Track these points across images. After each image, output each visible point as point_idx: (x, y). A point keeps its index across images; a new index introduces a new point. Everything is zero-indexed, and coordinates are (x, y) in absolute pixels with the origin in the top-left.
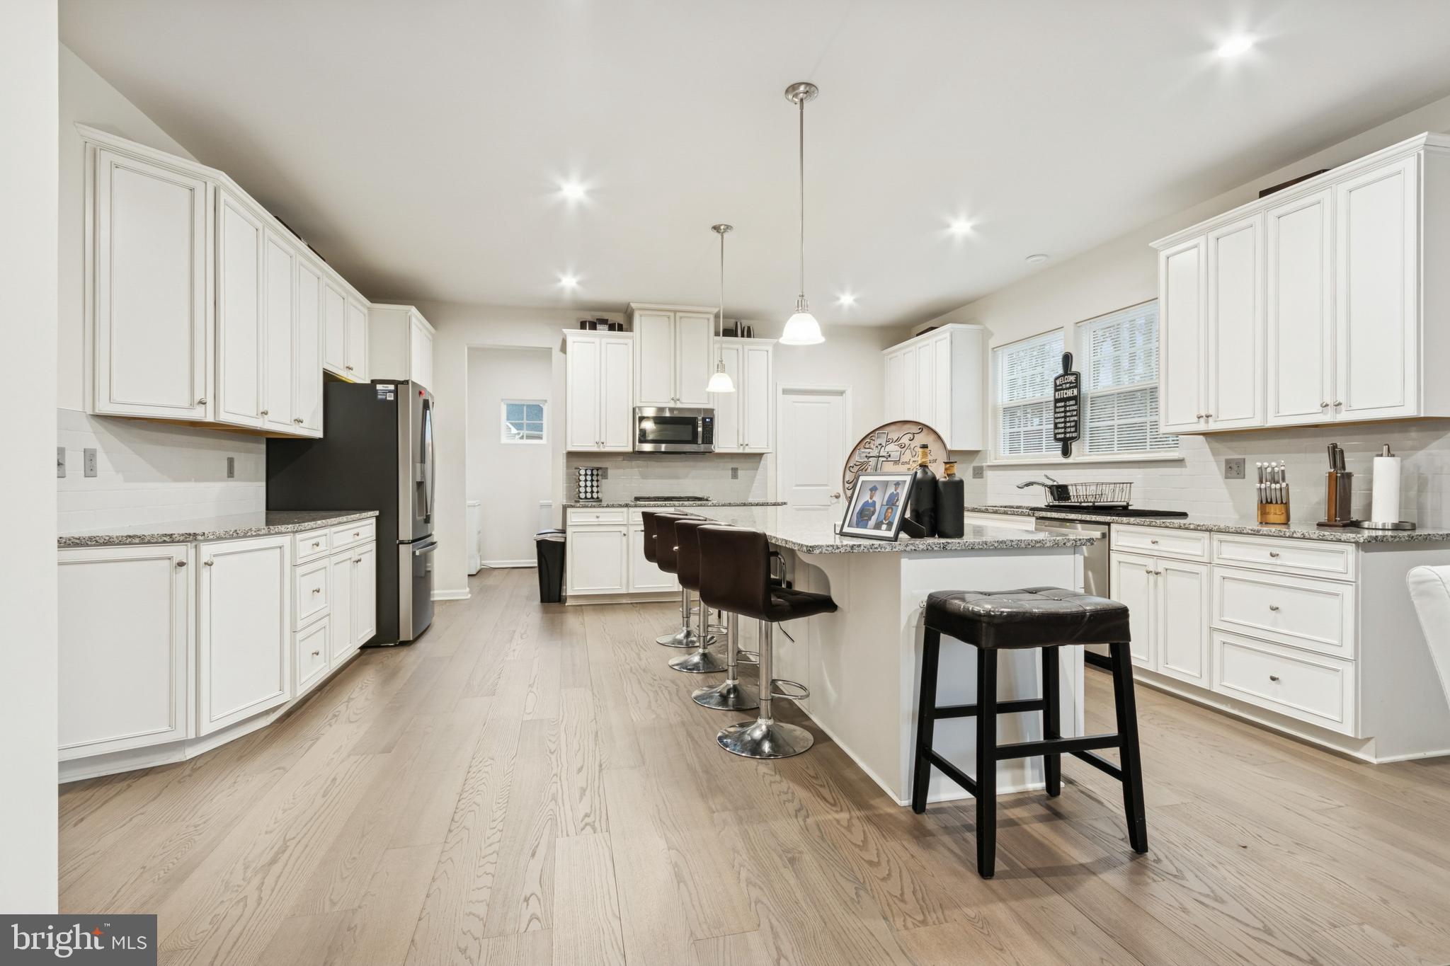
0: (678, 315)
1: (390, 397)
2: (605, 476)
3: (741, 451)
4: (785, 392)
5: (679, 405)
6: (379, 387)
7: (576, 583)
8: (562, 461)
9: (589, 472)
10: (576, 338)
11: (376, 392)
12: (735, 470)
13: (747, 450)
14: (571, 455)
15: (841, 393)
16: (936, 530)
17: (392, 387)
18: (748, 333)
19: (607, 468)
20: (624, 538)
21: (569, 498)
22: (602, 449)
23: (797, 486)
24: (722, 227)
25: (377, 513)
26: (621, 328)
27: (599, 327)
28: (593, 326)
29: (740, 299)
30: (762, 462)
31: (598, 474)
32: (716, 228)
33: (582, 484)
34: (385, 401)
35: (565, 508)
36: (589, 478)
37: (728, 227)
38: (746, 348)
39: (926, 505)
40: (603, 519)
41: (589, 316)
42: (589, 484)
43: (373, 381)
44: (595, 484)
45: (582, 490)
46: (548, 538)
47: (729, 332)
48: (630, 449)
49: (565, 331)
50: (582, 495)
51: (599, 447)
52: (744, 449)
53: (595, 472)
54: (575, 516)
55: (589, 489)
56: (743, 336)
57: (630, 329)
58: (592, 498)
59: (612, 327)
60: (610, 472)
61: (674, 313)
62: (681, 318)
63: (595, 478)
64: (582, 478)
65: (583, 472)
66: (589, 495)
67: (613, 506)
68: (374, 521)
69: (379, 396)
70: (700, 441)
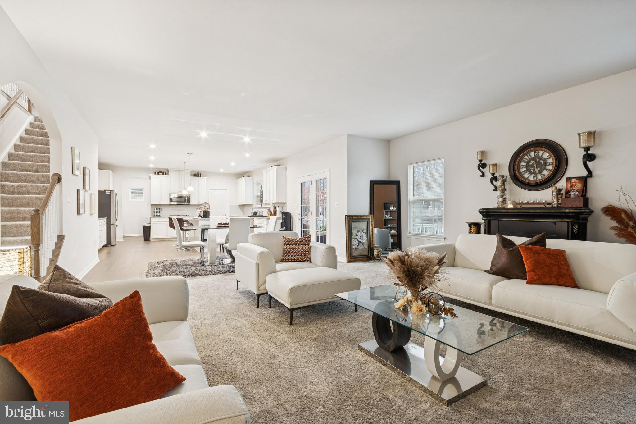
1: (109, 194)
2: (162, 210)
3: (198, 204)
4: (211, 189)
5: (181, 193)
6: (106, 191)
7: (153, 236)
8: (150, 206)
9: (157, 209)
10: (153, 176)
11: (106, 192)
14: (152, 205)
15: (226, 190)
16: (206, 218)
17: (110, 191)
18: (200, 175)
20: (166, 225)
21: (152, 215)
23: (214, 212)
25: (106, 218)
26: (166, 174)
27: (160, 173)
28: (158, 173)
29: (197, 168)
31: (160, 209)
32: (184, 162)
33: (155, 212)
34: (108, 194)
35: (150, 218)
36: (157, 210)
37: (186, 162)
39: (205, 214)
40: (161, 220)
41: (157, 171)
42: (157, 212)
43: (105, 190)
44: (159, 212)
45: (155, 213)
46: (146, 225)
47: (195, 175)
48: (168, 204)
49: (150, 175)
50: (155, 215)
51: (160, 203)
53: (159, 209)
54: (153, 220)
55: (157, 213)
56: (199, 176)
57: (168, 174)
59: (163, 174)
60: (163, 209)
61: (179, 171)
62: (182, 172)
63: (159, 211)
64: (155, 211)
65: (155, 209)
66: (157, 215)
67: (163, 217)
68: (106, 219)
70: (186, 201)
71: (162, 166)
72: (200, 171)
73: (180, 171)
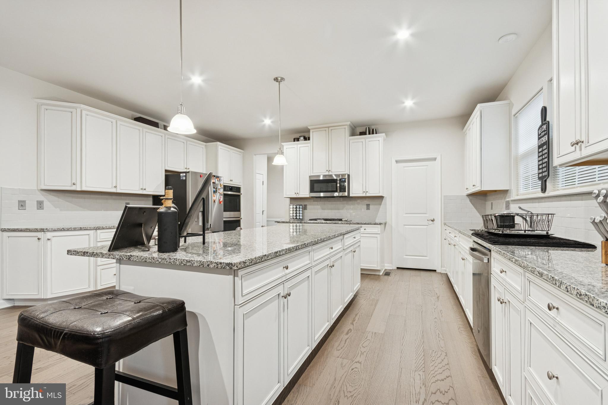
0: (330, 128)
1: (184, 178)
3: (364, 195)
4: (397, 162)
8: (288, 202)
10: (287, 146)
11: (180, 176)
12: (368, 206)
13: (368, 195)
15: (435, 159)
17: (184, 174)
18: (372, 132)
19: (307, 205)
22: (298, 196)
23: (406, 214)
24: (279, 79)
27: (300, 139)
30: (383, 201)
31: (301, 208)
32: (276, 79)
33: (292, 212)
34: (183, 180)
36: (295, 210)
37: (282, 79)
38: (367, 140)
43: (180, 171)
44: (298, 212)
45: (292, 215)
48: (309, 196)
49: (282, 144)
50: (292, 217)
51: (296, 195)
52: (366, 194)
53: (298, 207)
56: (370, 134)
58: (296, 218)
59: (305, 138)
60: (308, 207)
62: (331, 130)
63: (298, 210)
64: (292, 209)
69: (181, 178)
70: (340, 190)
71: (299, 123)
72: (373, 125)
73: (329, 127)
